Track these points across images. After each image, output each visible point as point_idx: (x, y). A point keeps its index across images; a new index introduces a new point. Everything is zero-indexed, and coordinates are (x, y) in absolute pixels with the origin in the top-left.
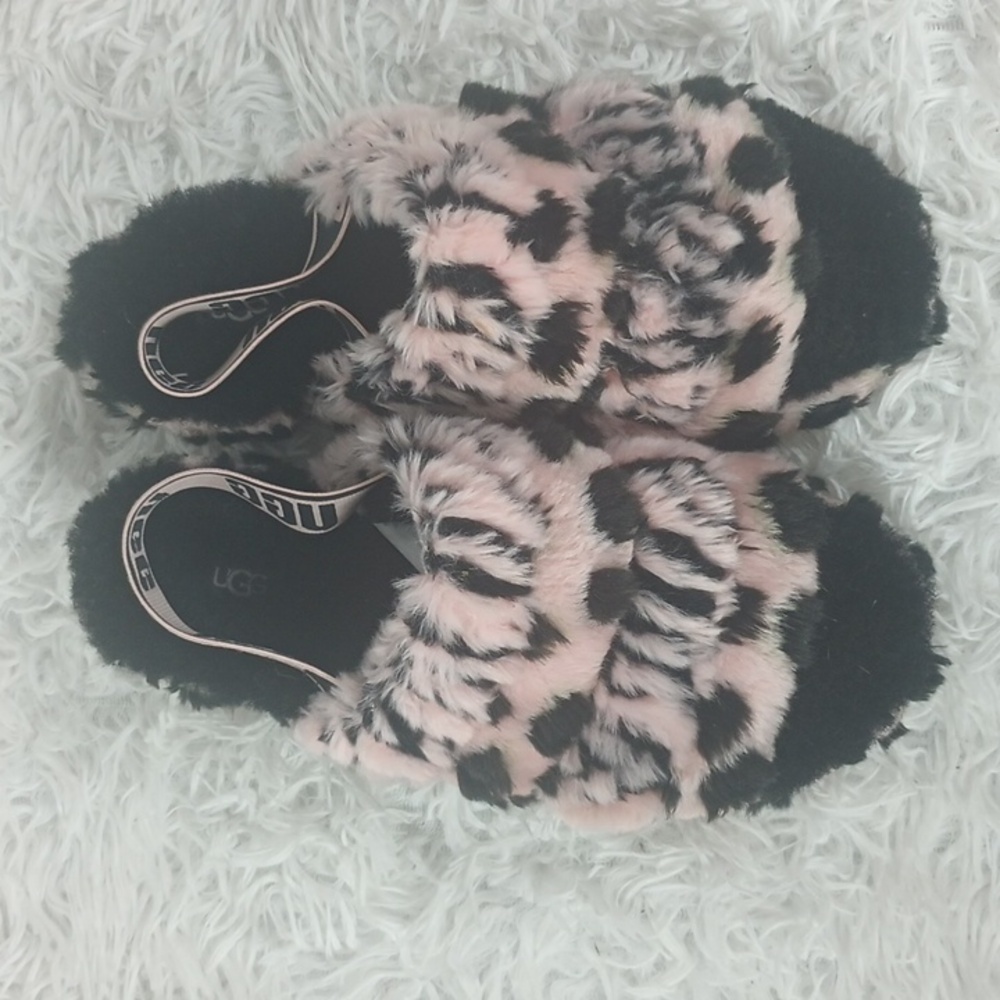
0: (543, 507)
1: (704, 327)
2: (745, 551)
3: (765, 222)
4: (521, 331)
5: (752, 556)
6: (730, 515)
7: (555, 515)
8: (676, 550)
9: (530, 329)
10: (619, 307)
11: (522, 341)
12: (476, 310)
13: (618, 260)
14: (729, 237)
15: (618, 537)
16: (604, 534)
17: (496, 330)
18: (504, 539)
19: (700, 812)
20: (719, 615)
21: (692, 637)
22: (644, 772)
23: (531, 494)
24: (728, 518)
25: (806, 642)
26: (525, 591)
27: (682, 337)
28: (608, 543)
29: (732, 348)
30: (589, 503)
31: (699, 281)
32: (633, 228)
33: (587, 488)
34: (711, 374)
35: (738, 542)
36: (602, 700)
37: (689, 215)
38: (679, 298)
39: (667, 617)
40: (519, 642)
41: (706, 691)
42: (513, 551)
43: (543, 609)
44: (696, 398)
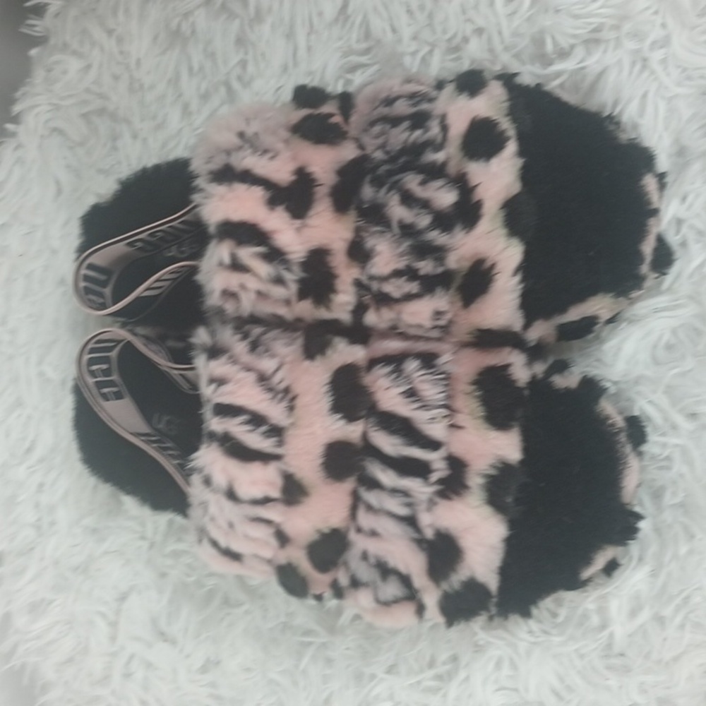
0: (290, 396)
1: (426, 267)
2: (454, 429)
3: (476, 186)
4: (288, 269)
5: (460, 433)
6: (442, 401)
7: (298, 402)
8: (395, 428)
9: (296, 269)
10: (358, 253)
11: (292, 277)
12: (247, 254)
13: (359, 217)
14: (445, 197)
15: (351, 417)
16: (339, 416)
17: (264, 269)
18: (257, 420)
19: (441, 620)
20: (434, 477)
21: (412, 493)
22: (392, 589)
23: (282, 386)
24: (442, 403)
25: (509, 500)
26: (277, 457)
27: (409, 273)
28: (342, 422)
29: (458, 281)
30: (328, 392)
31: (420, 232)
32: (368, 192)
33: (328, 381)
34: (441, 301)
35: (450, 421)
36: (353, 536)
37: (412, 182)
38: (406, 245)
39: (387, 477)
40: (275, 493)
41: (429, 534)
42: (264, 428)
43: (291, 470)
44: (438, 319)
